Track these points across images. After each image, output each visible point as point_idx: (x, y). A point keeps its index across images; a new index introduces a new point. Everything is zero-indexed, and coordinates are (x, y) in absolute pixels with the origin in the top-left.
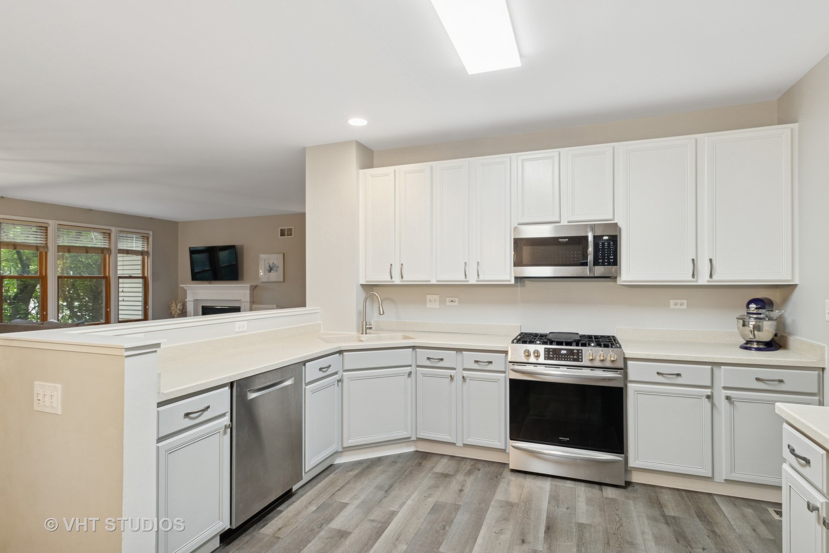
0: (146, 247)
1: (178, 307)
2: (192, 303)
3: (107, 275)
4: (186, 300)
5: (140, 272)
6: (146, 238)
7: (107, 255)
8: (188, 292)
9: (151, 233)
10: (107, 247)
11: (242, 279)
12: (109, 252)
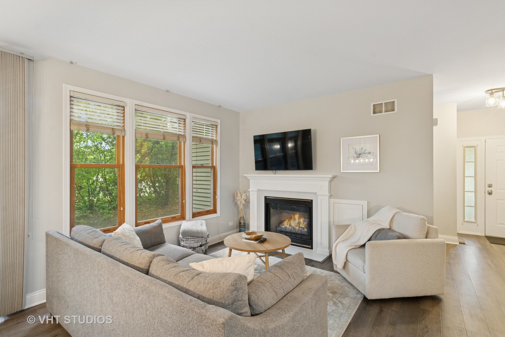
0: (215, 136)
1: (243, 197)
2: (256, 193)
3: (183, 164)
4: (249, 190)
5: (210, 162)
6: (215, 127)
7: (183, 143)
8: (251, 182)
9: (219, 121)
10: (182, 133)
11: (316, 169)
12: (185, 139)
